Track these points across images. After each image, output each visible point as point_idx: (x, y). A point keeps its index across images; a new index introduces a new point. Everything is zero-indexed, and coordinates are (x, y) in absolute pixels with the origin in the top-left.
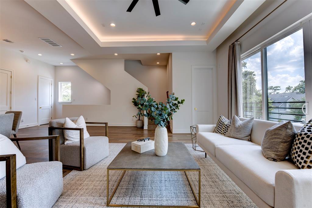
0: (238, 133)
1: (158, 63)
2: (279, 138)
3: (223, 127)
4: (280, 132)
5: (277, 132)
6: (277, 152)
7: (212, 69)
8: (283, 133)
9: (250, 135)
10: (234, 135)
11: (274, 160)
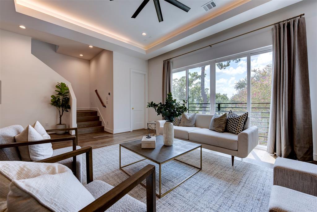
0: (190, 123)
1: (81, 55)
2: (223, 121)
3: (176, 121)
4: (223, 118)
5: (221, 118)
6: (222, 128)
7: (145, 75)
8: (224, 119)
9: (195, 124)
10: (187, 125)
11: (222, 132)
